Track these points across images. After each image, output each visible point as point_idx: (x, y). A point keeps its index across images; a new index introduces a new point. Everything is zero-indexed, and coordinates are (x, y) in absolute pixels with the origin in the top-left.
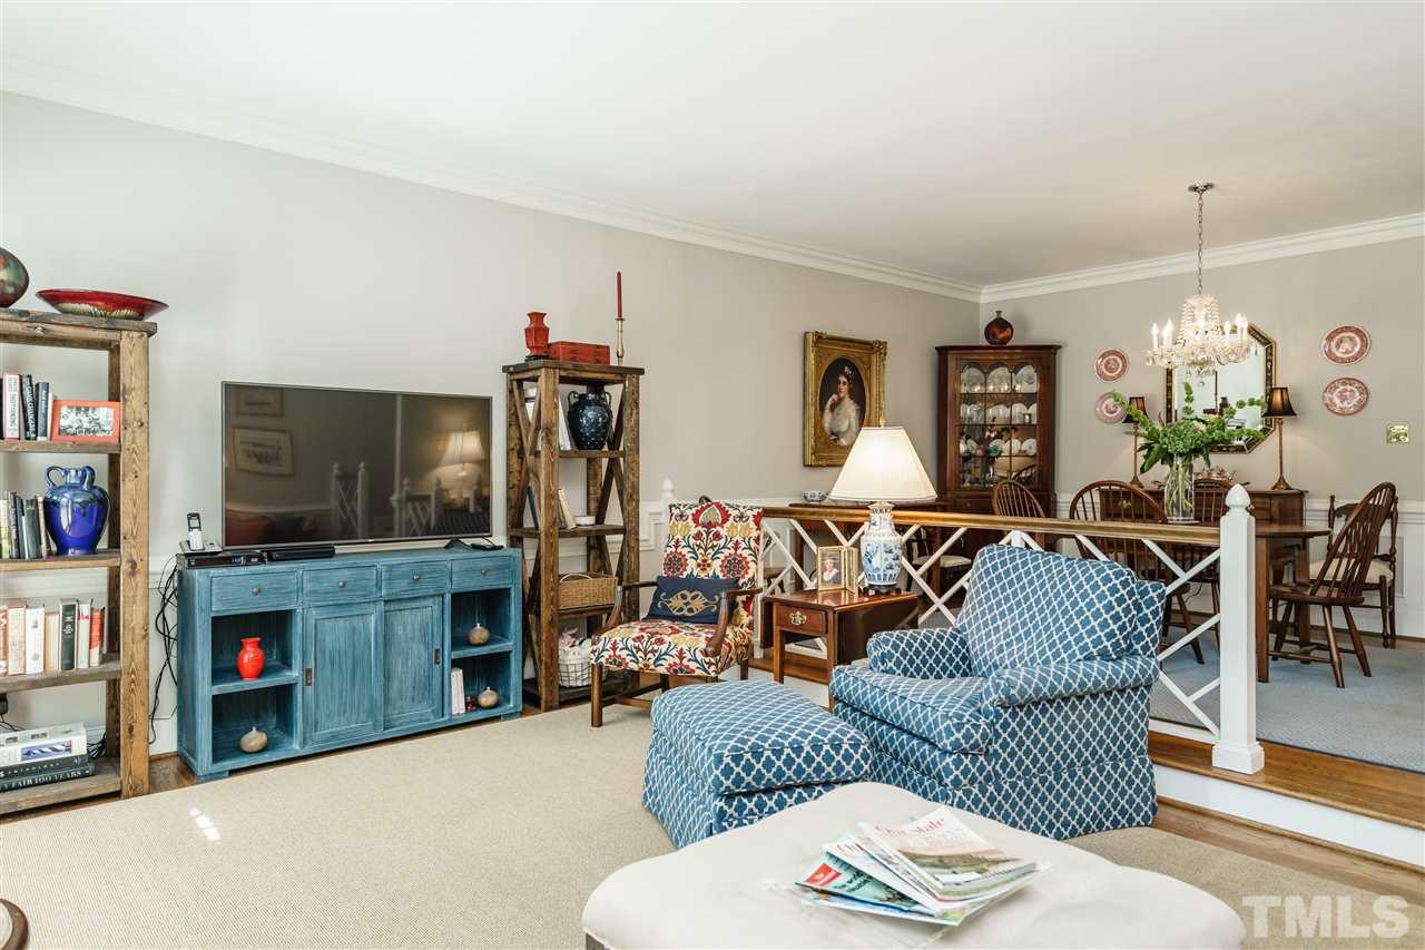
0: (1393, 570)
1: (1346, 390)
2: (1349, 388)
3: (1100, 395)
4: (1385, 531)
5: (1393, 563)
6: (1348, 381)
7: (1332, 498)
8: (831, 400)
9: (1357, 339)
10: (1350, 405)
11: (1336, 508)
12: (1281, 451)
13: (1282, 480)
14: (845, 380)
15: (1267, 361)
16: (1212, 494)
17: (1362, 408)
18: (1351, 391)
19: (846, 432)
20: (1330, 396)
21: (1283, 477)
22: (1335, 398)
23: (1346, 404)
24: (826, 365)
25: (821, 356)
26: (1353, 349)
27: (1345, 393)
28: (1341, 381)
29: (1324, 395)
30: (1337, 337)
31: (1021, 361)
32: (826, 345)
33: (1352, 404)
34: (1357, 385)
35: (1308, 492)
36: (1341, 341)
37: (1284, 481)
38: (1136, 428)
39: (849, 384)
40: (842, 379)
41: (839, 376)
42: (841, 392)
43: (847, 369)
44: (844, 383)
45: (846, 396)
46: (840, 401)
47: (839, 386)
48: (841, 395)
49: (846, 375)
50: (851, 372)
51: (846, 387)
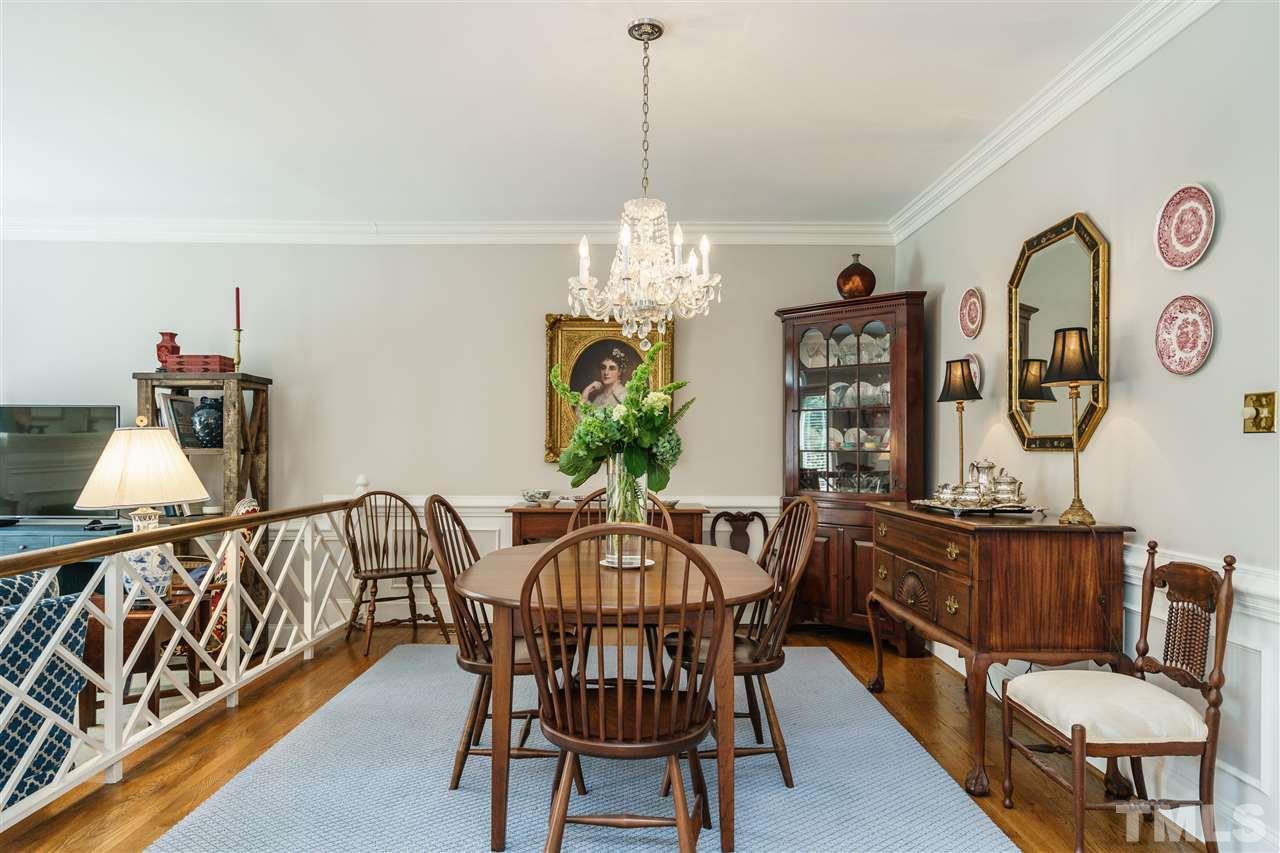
0: (1212, 720)
1: (1186, 322)
2: (1191, 316)
5: (1217, 704)
6: (1187, 301)
7: (1153, 547)
8: (591, 386)
9: (1202, 213)
10: (1192, 356)
11: (1157, 567)
13: (1077, 503)
14: (614, 364)
15: (1094, 280)
17: (1207, 357)
18: (1195, 323)
20: (1166, 336)
21: (1080, 501)
22: (1174, 339)
23: (1187, 352)
24: (579, 350)
25: (569, 340)
26: (1197, 233)
27: (1185, 330)
28: (1177, 303)
29: (1157, 336)
30: (1177, 214)
31: (869, 318)
32: (578, 327)
33: (1195, 352)
34: (1198, 310)
35: (1134, 530)
36: (1182, 222)
37: (1082, 508)
38: (961, 409)
39: (620, 368)
40: (609, 363)
41: (604, 360)
42: (606, 378)
43: (616, 352)
44: (612, 368)
45: (616, 384)
46: (605, 388)
47: (603, 372)
48: (607, 382)
49: (614, 359)
50: (622, 355)
51: (615, 372)
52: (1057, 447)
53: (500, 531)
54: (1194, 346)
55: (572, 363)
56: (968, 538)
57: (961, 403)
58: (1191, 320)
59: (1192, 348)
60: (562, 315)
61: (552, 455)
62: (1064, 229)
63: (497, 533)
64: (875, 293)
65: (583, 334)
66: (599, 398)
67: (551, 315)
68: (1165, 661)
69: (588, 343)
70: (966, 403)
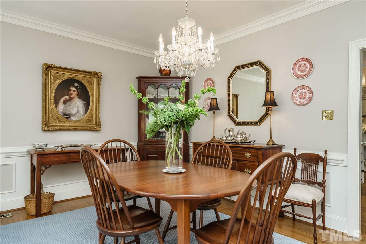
0: (324, 191)
1: (302, 92)
2: (304, 91)
3: (205, 99)
4: (320, 168)
5: (324, 187)
6: (303, 87)
7: (295, 150)
8: (64, 97)
9: (308, 65)
10: (304, 101)
11: (297, 155)
12: (271, 124)
13: (271, 139)
14: (75, 89)
15: (267, 79)
16: (214, 145)
17: (310, 101)
18: (305, 92)
19: (76, 114)
20: (295, 95)
21: (272, 138)
22: (297, 96)
23: (302, 100)
24: (59, 82)
25: (54, 76)
26: (306, 70)
27: (302, 94)
28: (300, 87)
29: (292, 95)
30: (299, 64)
31: (173, 83)
32: (58, 71)
33: (305, 100)
34: (307, 89)
35: (284, 146)
36: (300, 66)
37: (272, 140)
38: (214, 113)
39: (77, 91)
40: (73, 88)
41: (70, 87)
42: (72, 95)
43: (76, 84)
44: (74, 91)
45: (76, 97)
46: (71, 99)
47: (70, 92)
48: (72, 96)
49: (75, 87)
50: (79, 86)
51: (76, 92)
52: (250, 124)
53: (15, 164)
54: (305, 98)
55: (56, 87)
56: (257, 151)
57: (214, 111)
58: (304, 92)
59: (304, 99)
60: (52, 65)
61: (46, 127)
62: (254, 64)
63: (14, 165)
64: (171, 75)
65: (61, 74)
66: (68, 103)
67: (47, 64)
68: (301, 178)
69: (64, 78)
70: (216, 111)
